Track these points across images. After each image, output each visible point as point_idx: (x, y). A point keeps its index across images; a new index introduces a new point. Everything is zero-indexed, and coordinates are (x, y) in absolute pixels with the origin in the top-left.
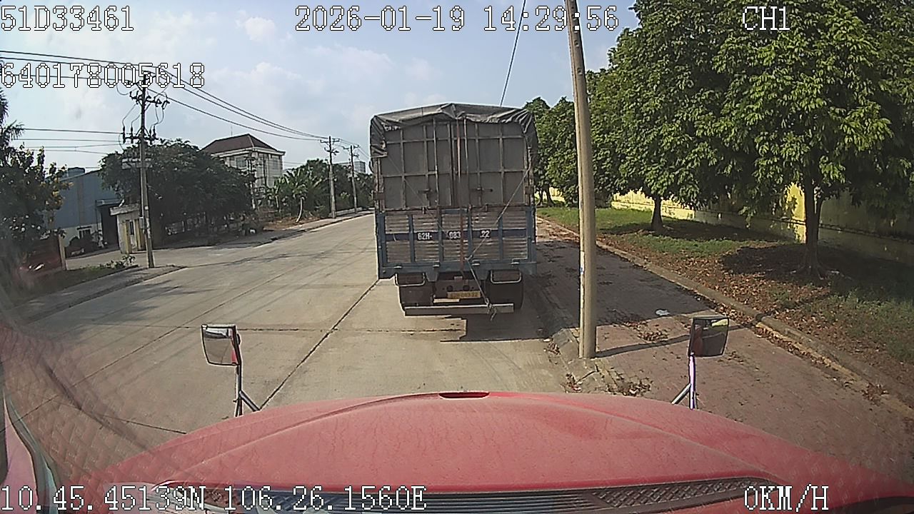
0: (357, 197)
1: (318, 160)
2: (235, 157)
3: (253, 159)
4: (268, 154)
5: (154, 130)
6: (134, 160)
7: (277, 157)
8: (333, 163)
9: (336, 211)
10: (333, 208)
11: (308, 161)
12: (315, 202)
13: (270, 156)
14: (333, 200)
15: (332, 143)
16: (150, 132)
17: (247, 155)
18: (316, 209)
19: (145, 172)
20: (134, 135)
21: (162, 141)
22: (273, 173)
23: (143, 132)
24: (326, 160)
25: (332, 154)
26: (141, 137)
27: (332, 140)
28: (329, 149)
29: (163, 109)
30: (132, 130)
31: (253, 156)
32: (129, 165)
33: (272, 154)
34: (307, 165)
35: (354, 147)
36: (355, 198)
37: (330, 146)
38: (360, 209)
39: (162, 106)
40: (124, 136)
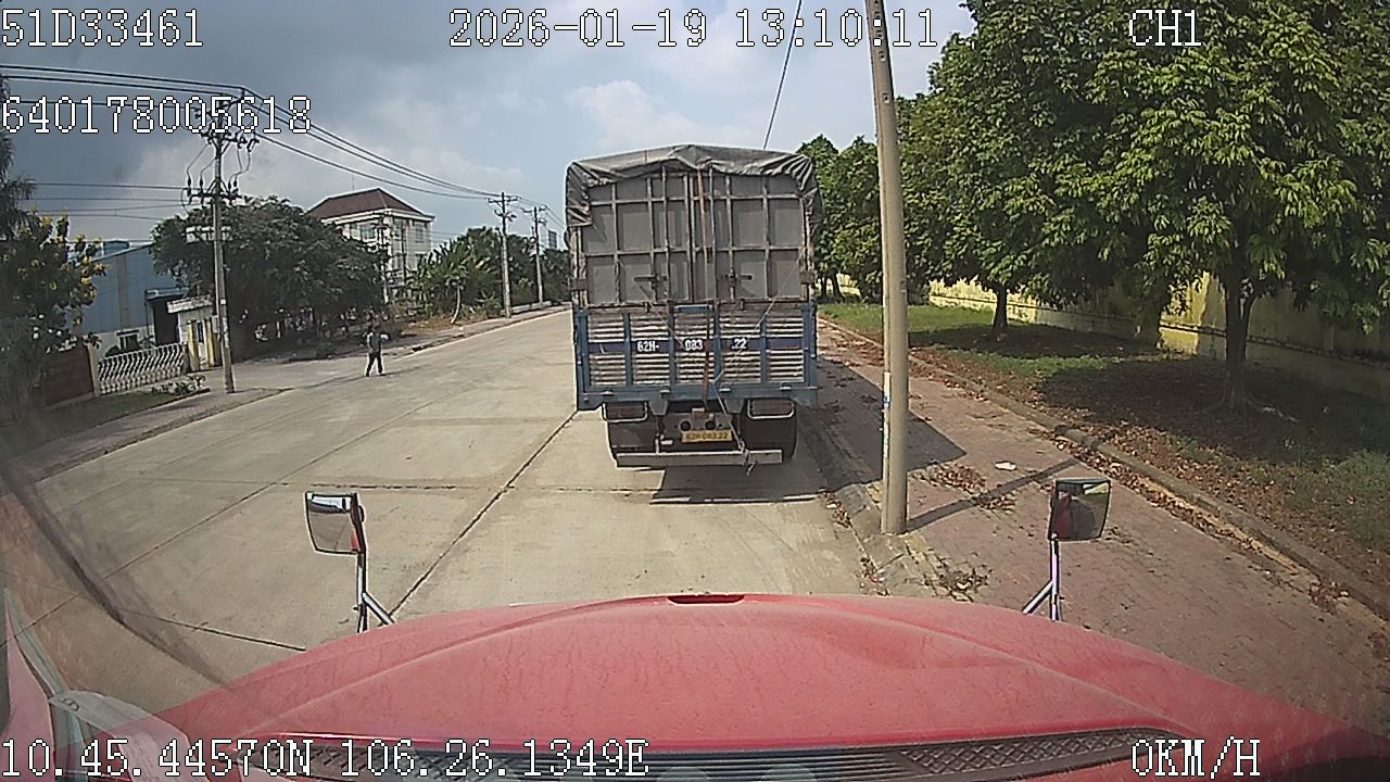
0: (543, 284)
1: (484, 228)
2: (360, 224)
3: (385, 227)
4: (407, 219)
5: (235, 184)
6: (204, 229)
7: (423, 224)
8: (507, 233)
9: (512, 306)
10: (507, 303)
11: (470, 230)
12: (480, 293)
13: (411, 222)
14: (508, 290)
15: (505, 203)
16: (229, 185)
17: (376, 221)
18: (481, 304)
19: (220, 247)
20: (205, 191)
21: (247, 200)
22: (414, 249)
23: (218, 185)
24: (497, 229)
25: (507, 220)
26: (217, 196)
27: (506, 199)
28: (500, 211)
29: (249, 151)
30: (201, 183)
31: (385, 222)
32: (197, 236)
33: (414, 220)
34: (468, 235)
35: (540, 210)
36: (541, 287)
38: (548, 303)
39: (248, 147)
40: (189, 193)
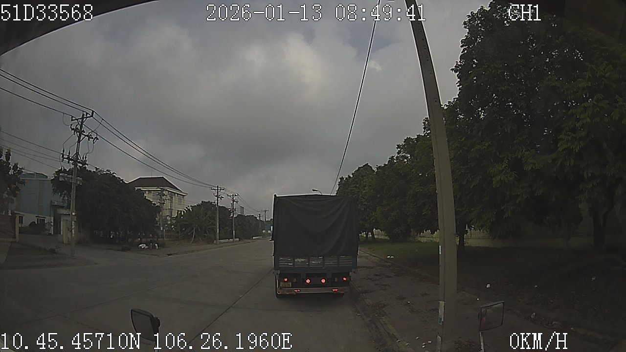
0: (235, 230)
1: (209, 201)
2: (152, 192)
3: (164, 195)
4: (175, 193)
5: (86, 157)
6: (68, 176)
7: (182, 196)
8: (219, 205)
9: (219, 239)
10: (218, 237)
11: (202, 202)
13: (176, 195)
14: (218, 232)
15: (219, 191)
16: (83, 158)
17: (159, 192)
18: (205, 236)
19: (75, 187)
20: (71, 158)
21: (97, 169)
23: (77, 157)
24: (214, 202)
25: (219, 199)
26: (75, 161)
27: (219, 189)
28: (217, 195)
29: (94, 143)
30: (69, 153)
31: (164, 193)
32: (64, 179)
33: (178, 194)
34: (201, 204)
35: (235, 196)
37: (218, 192)
38: (238, 239)
39: (93, 141)
40: (63, 156)
